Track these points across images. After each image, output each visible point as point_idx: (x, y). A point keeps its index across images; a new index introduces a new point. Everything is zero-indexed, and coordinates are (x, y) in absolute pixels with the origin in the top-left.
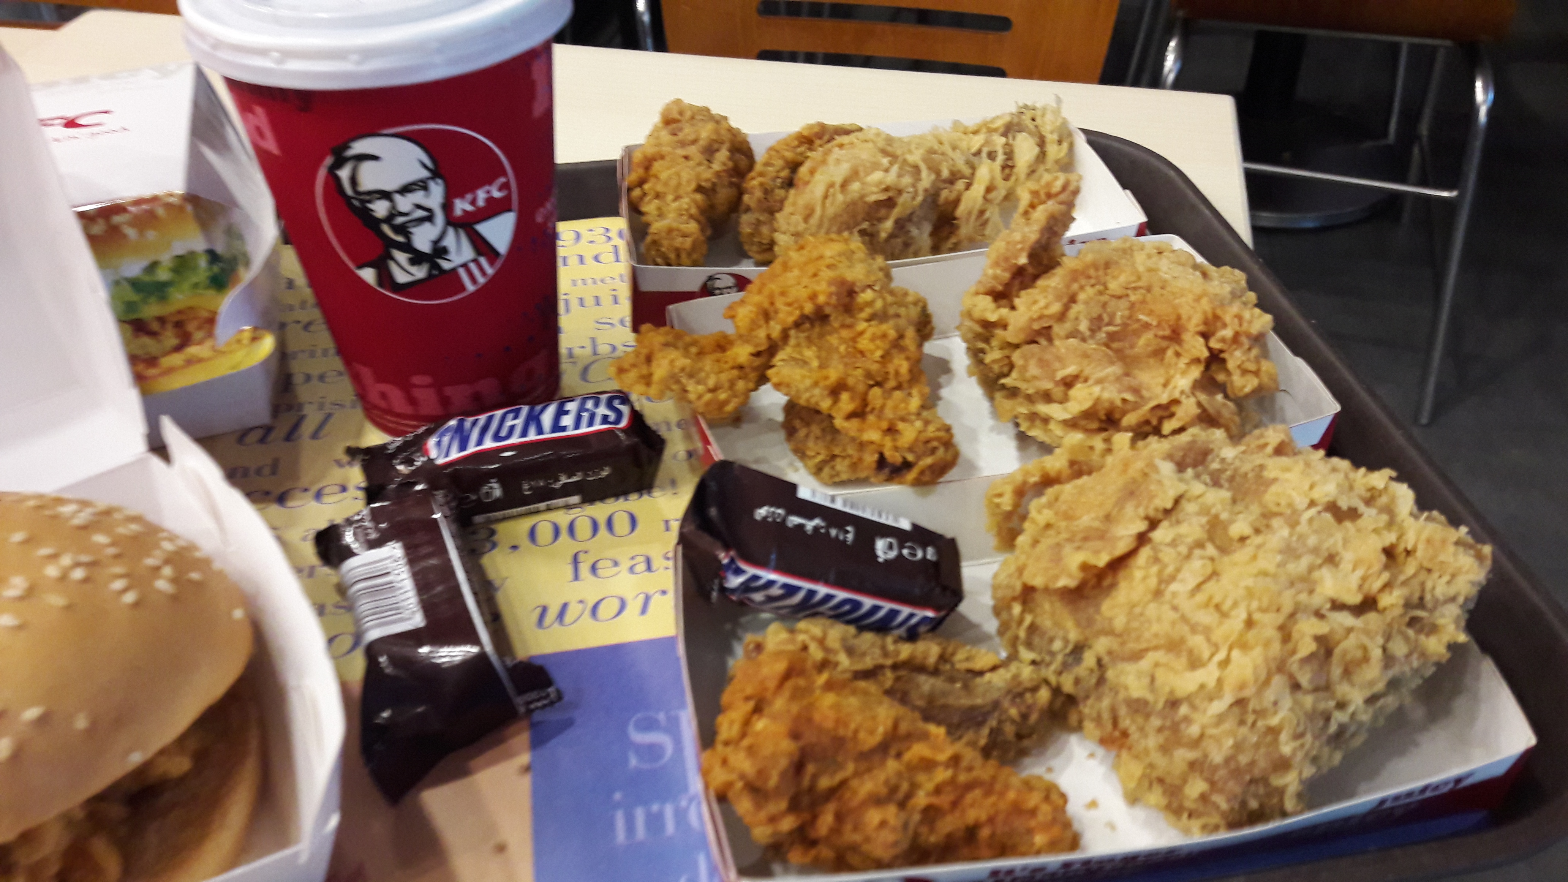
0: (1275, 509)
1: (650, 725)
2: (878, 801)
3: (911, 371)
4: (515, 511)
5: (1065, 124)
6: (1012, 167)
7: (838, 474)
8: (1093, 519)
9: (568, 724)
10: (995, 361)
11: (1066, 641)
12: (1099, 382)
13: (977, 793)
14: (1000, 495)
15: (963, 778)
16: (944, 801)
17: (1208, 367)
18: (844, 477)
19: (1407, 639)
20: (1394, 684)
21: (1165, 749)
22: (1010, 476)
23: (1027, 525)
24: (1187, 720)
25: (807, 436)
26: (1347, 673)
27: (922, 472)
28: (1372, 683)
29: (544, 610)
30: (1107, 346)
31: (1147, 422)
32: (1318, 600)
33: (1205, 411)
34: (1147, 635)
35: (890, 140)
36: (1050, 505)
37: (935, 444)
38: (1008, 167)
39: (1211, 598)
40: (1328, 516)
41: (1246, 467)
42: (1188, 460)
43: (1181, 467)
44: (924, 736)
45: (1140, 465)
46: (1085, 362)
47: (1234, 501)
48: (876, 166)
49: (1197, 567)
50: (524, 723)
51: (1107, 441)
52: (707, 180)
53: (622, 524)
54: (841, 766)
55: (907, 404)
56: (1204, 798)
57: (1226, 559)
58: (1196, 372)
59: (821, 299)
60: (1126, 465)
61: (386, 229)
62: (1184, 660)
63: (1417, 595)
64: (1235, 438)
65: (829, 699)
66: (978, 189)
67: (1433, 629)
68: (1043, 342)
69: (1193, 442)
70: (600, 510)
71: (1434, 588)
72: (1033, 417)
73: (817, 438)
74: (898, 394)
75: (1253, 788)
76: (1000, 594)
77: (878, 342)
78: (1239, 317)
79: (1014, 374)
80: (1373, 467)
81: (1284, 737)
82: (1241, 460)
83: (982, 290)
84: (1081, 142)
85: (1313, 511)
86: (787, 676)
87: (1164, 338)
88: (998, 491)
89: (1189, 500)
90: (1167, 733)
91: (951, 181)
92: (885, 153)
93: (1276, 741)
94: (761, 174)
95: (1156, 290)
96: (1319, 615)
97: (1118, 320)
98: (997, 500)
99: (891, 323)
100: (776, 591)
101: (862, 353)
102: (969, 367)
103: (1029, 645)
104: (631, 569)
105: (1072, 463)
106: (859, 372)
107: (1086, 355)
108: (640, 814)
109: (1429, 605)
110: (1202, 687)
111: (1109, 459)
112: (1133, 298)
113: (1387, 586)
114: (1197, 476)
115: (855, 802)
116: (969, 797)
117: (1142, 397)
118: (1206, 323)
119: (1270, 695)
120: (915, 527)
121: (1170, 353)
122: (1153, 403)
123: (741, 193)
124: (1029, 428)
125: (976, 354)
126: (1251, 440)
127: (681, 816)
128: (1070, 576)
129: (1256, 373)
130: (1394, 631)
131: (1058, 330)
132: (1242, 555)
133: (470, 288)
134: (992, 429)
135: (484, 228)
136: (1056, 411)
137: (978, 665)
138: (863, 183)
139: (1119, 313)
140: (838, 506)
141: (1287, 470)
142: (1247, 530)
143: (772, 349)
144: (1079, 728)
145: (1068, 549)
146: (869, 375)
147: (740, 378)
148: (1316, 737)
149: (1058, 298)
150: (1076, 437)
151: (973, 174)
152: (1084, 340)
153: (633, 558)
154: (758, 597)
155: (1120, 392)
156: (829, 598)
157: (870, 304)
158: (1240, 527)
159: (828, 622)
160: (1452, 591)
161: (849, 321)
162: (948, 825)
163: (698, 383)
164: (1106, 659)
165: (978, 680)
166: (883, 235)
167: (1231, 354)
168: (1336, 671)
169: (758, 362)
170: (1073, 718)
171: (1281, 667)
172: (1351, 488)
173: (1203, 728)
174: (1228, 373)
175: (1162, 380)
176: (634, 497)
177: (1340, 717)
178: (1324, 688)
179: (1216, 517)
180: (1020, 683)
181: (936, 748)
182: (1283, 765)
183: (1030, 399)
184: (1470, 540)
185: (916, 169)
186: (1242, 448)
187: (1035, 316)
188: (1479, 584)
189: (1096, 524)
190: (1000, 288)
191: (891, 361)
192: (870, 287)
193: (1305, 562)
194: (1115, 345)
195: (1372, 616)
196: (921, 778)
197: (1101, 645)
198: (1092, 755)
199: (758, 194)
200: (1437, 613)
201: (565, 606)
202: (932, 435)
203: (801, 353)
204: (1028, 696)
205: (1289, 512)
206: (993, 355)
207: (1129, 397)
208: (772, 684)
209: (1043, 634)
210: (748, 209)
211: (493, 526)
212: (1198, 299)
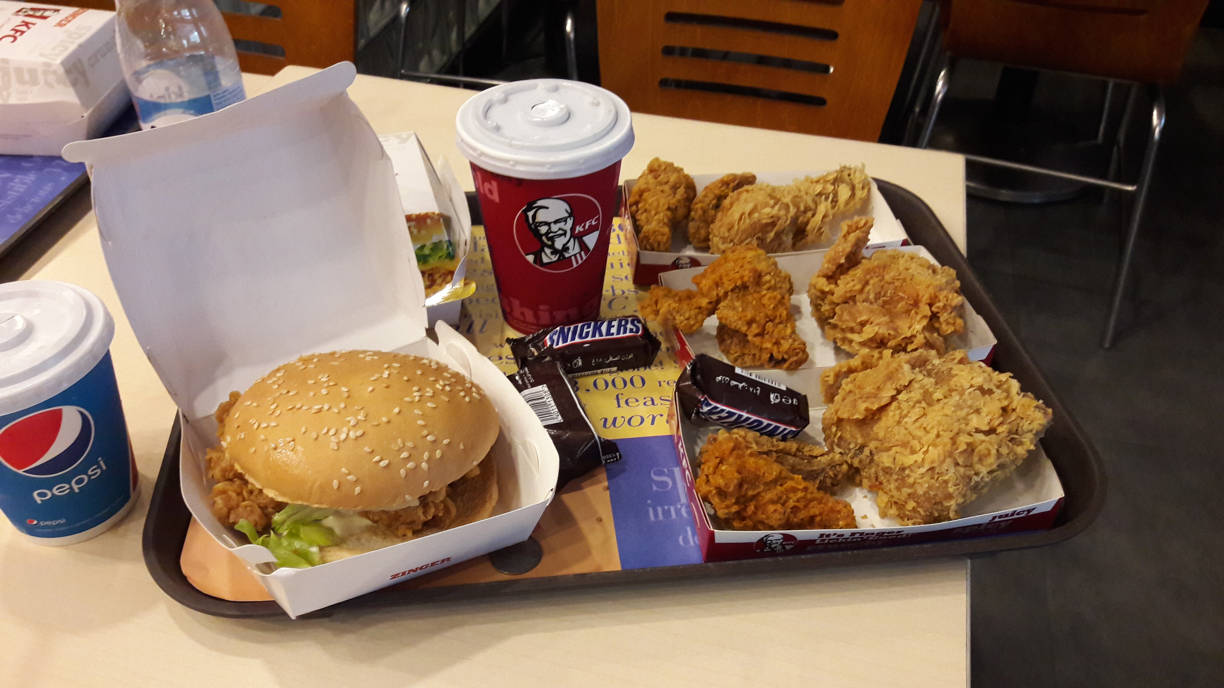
0: (955, 388)
1: (660, 473)
2: (773, 502)
3: (787, 315)
4: (586, 373)
5: (866, 178)
6: (837, 202)
7: (745, 363)
8: (873, 389)
9: (624, 471)
10: (826, 311)
11: (856, 444)
12: (878, 324)
13: (815, 503)
14: (828, 376)
15: (809, 496)
16: (801, 505)
17: (931, 320)
18: (748, 364)
19: (1008, 447)
20: (1001, 467)
21: (898, 489)
22: (834, 367)
23: (840, 391)
24: (908, 476)
25: (731, 343)
26: (980, 460)
27: (791, 364)
28: (991, 464)
29: (606, 420)
30: (883, 307)
31: (900, 345)
32: (970, 428)
33: (928, 341)
34: (893, 440)
35: (774, 189)
36: (851, 382)
37: (798, 350)
38: (835, 201)
39: (922, 425)
40: (978, 392)
41: (944, 369)
42: (917, 364)
43: (913, 367)
44: (792, 479)
45: (894, 365)
46: (871, 315)
47: (936, 384)
48: (766, 205)
49: (917, 412)
50: (604, 469)
51: (880, 353)
52: (673, 204)
53: (638, 382)
54: (758, 487)
55: (785, 331)
56: (914, 509)
57: (930, 408)
58: (925, 322)
59: (746, 279)
60: (888, 364)
61: (544, 238)
62: (908, 450)
63: (1015, 429)
64: (940, 355)
65: (752, 460)
66: (819, 217)
67: (1021, 443)
68: (851, 303)
69: (920, 356)
70: (627, 375)
71: (1023, 426)
72: (844, 340)
73: (736, 345)
74: (781, 326)
75: (935, 507)
76: (826, 422)
77: (772, 301)
78: (947, 297)
79: (836, 317)
80: (1002, 371)
81: (950, 485)
82: (942, 365)
83: (821, 274)
84: (874, 187)
85: (971, 389)
86: (733, 449)
87: (910, 305)
88: (827, 375)
89: (916, 382)
90: (899, 482)
91: (805, 212)
92: (771, 196)
93: (947, 487)
94: (701, 201)
95: (908, 280)
96: (970, 434)
97: (888, 295)
98: (827, 379)
99: (778, 291)
100: (724, 414)
101: (764, 305)
102: (812, 312)
103: (839, 446)
104: (645, 404)
105: (863, 363)
106: (762, 314)
107: (872, 311)
108: (659, 510)
109: (1020, 433)
110: (916, 461)
111: (881, 362)
112: (896, 284)
113: (1001, 424)
114: (921, 372)
115: (764, 501)
116: (812, 504)
117: (898, 333)
118: (931, 298)
119: (945, 467)
120: (787, 388)
121: (913, 312)
122: (903, 336)
123: (689, 211)
124: (842, 345)
125: (816, 307)
126: (948, 356)
127: (678, 512)
128: (860, 413)
129: (954, 324)
130: (1003, 443)
131: (859, 297)
132: (937, 407)
133: (575, 265)
134: (822, 344)
135: (586, 239)
136: (856, 337)
137: (815, 453)
138: (760, 213)
139: (889, 292)
140: (753, 377)
141: (962, 371)
142: (941, 397)
143: (718, 301)
144: (860, 485)
145: (860, 402)
146: (767, 316)
147: (699, 313)
148: (964, 486)
149: (860, 282)
150: (865, 351)
151: (816, 207)
152: (871, 303)
153: (645, 398)
154: (715, 417)
155: (888, 330)
156: (748, 419)
157: (769, 281)
158: (938, 395)
159: (747, 430)
160: (1031, 427)
161: (758, 289)
162: (802, 515)
163: (681, 315)
164: (874, 451)
165: (815, 460)
166: (769, 240)
167: (943, 314)
168: (976, 459)
169: (710, 306)
170: (858, 479)
171: (950, 455)
172: (991, 380)
173: (915, 479)
174: (941, 324)
175: (908, 325)
176: (642, 369)
177: (976, 478)
178: (969, 466)
179: (927, 390)
180: (834, 462)
181: (798, 483)
182: (950, 497)
183: (843, 330)
184: (1043, 406)
185: (787, 207)
186: (943, 360)
187: (848, 290)
188: (1044, 425)
189: (873, 391)
190: (830, 274)
191: (778, 310)
192: (769, 273)
193: (965, 411)
194: (886, 307)
195: (993, 436)
196: (791, 495)
197: (872, 445)
198: (865, 497)
199: (700, 212)
200: (1023, 437)
201: (615, 419)
202: (797, 346)
203: (733, 303)
204: (838, 467)
205: (960, 389)
206: (825, 308)
207: (892, 332)
208: (727, 452)
209: (845, 442)
210: (693, 219)
211: (576, 380)
212: (928, 287)
